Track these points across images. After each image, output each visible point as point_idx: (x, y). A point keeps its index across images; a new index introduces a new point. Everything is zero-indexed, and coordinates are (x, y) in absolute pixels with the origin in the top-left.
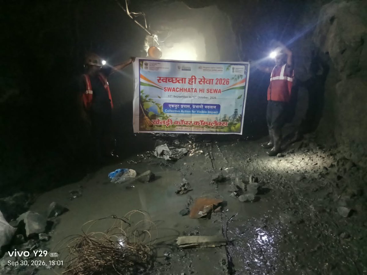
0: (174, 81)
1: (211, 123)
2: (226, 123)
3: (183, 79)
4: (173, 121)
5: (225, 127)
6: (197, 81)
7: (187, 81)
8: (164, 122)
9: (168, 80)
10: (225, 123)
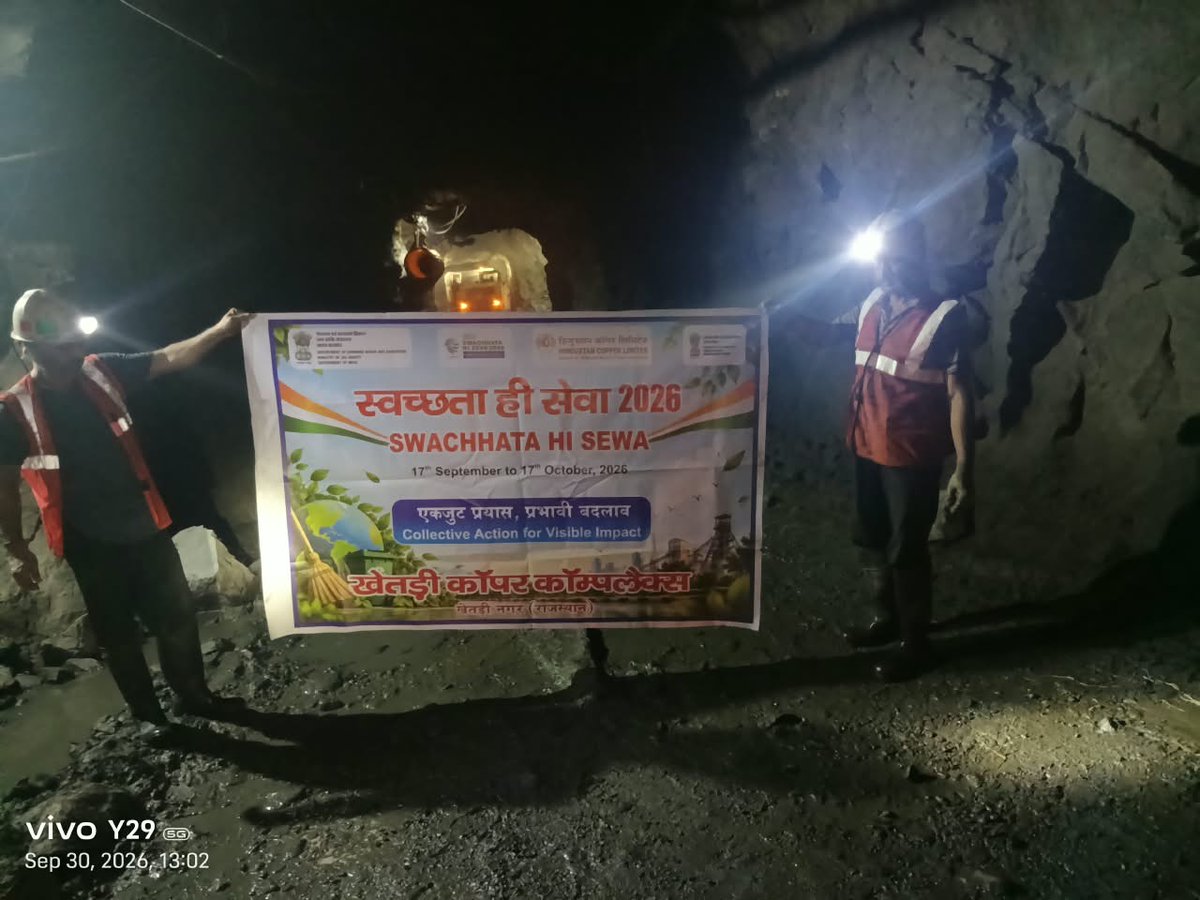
0: (433, 407)
1: (613, 579)
2: (685, 577)
3: (470, 393)
4: (443, 579)
5: (680, 594)
6: (537, 399)
7: (491, 401)
8: (403, 584)
9: (403, 403)
10: (679, 579)
